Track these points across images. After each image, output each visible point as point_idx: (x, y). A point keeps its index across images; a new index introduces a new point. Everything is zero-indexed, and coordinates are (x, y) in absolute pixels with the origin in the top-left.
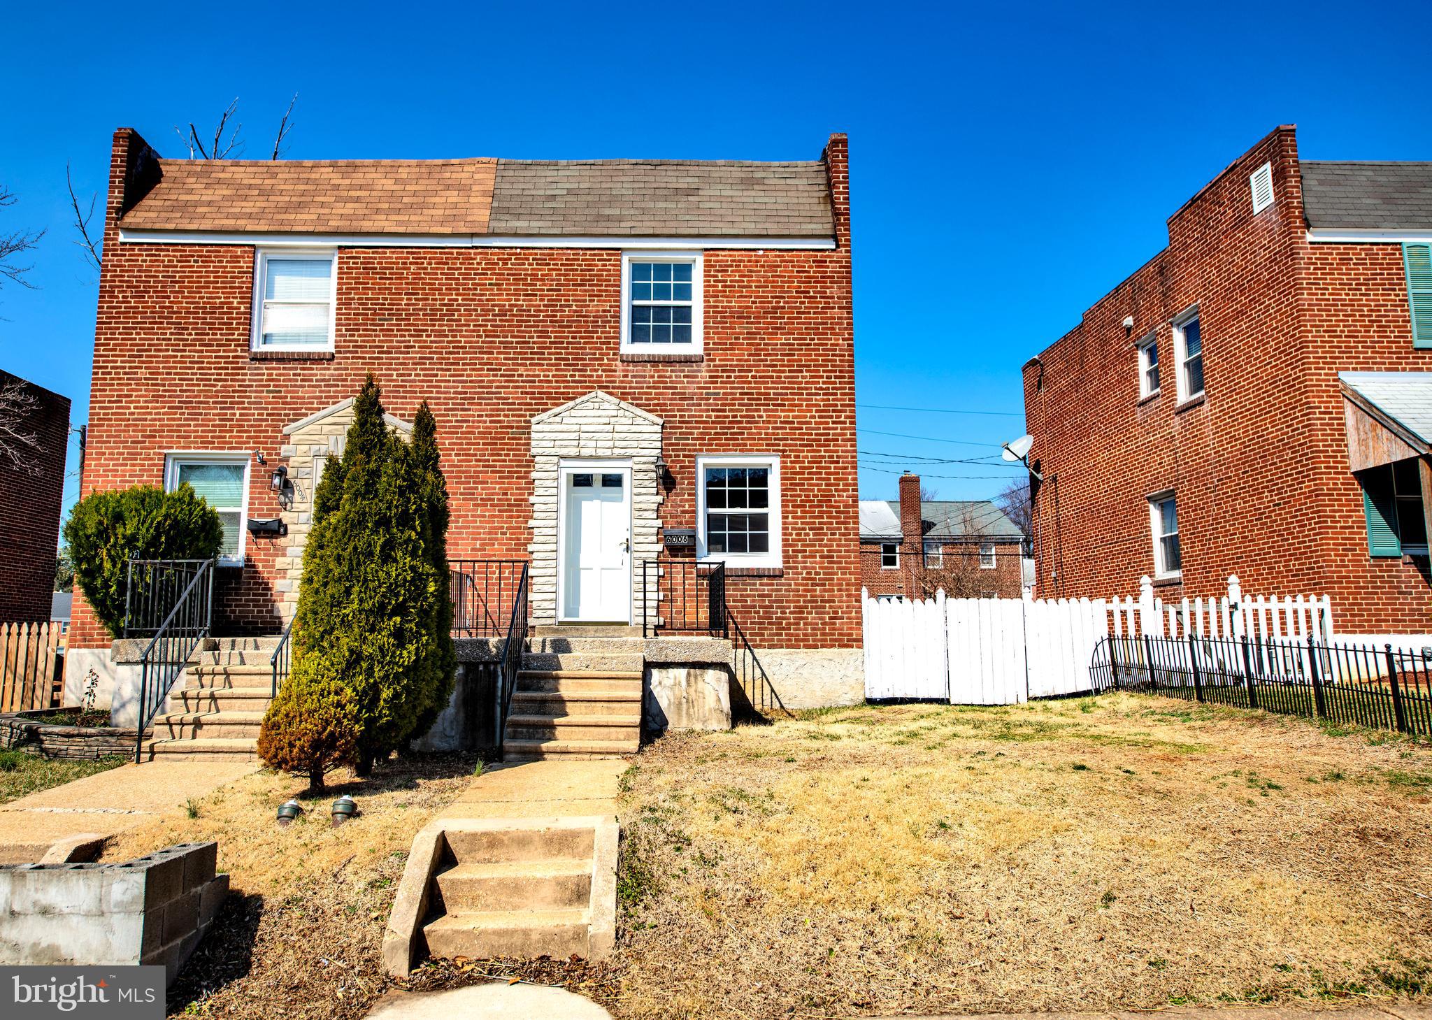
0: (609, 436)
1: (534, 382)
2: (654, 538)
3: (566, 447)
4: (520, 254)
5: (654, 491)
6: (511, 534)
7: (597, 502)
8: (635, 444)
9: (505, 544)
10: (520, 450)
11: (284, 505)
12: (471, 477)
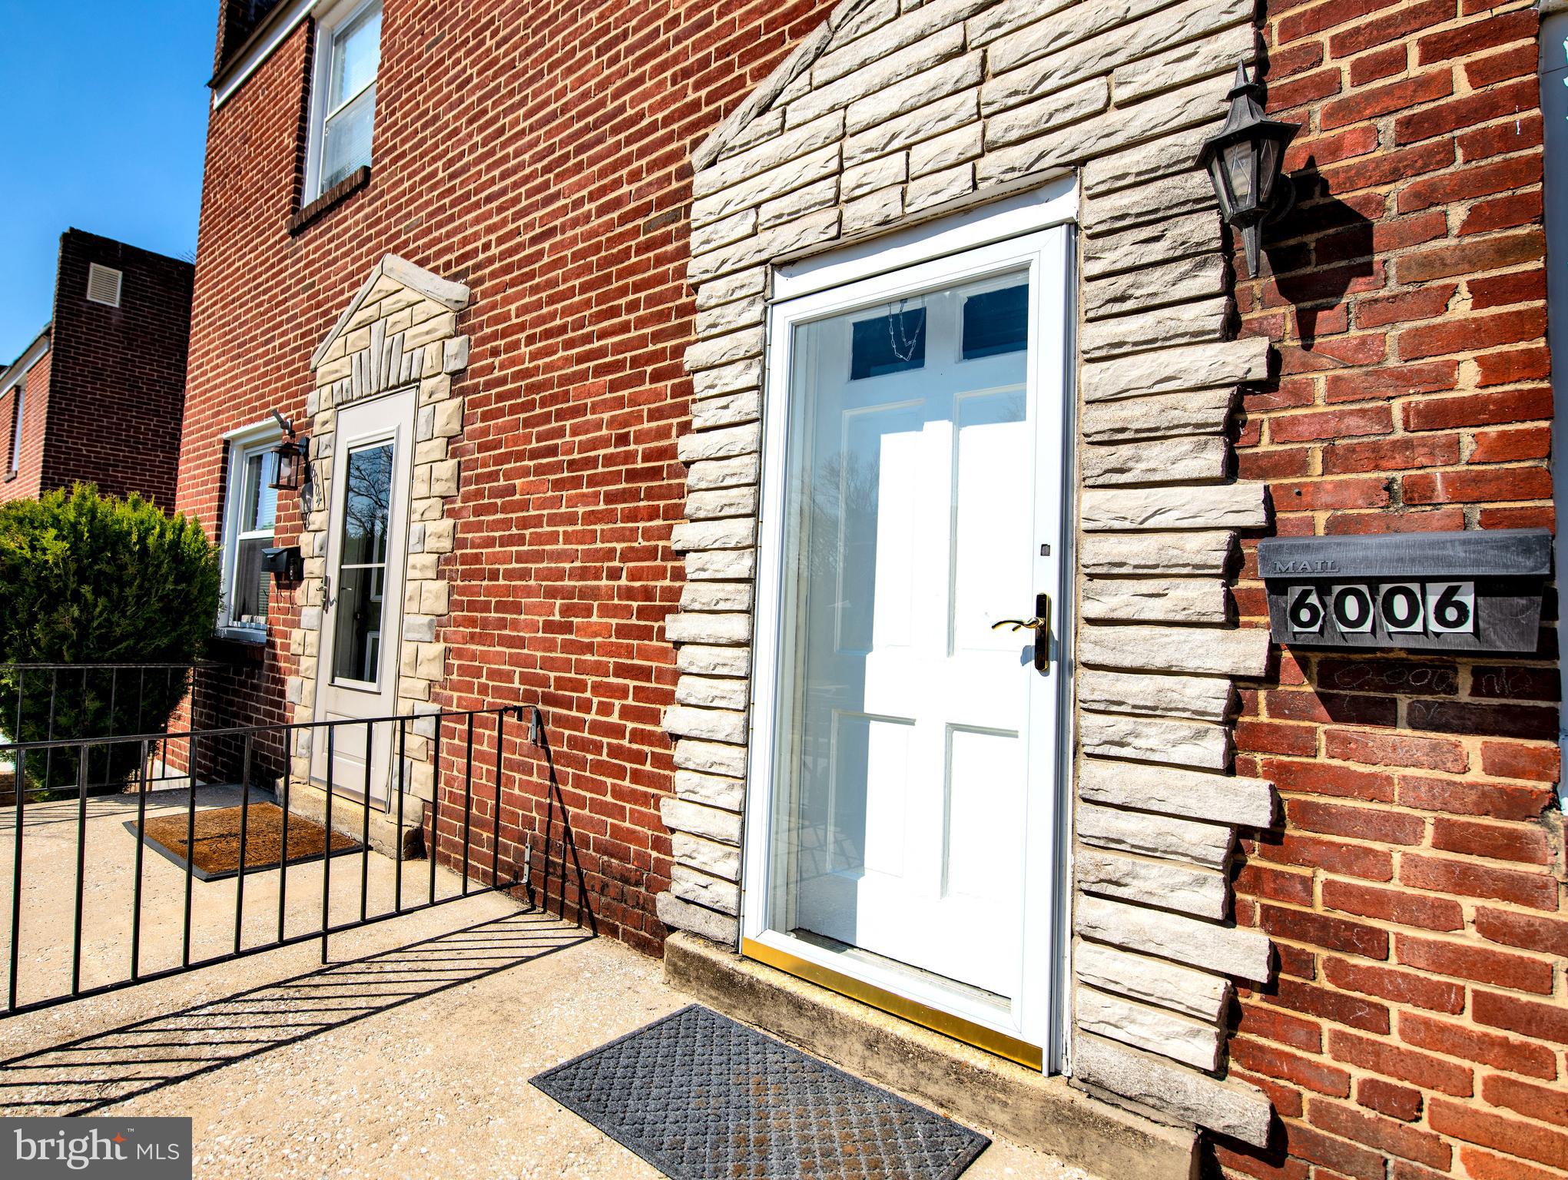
2: (1209, 596)
3: (795, 216)
5: (1210, 314)
6: (634, 576)
7: (939, 430)
8: (1093, 93)
9: (615, 611)
10: (662, 279)
11: (304, 516)
12: (554, 399)
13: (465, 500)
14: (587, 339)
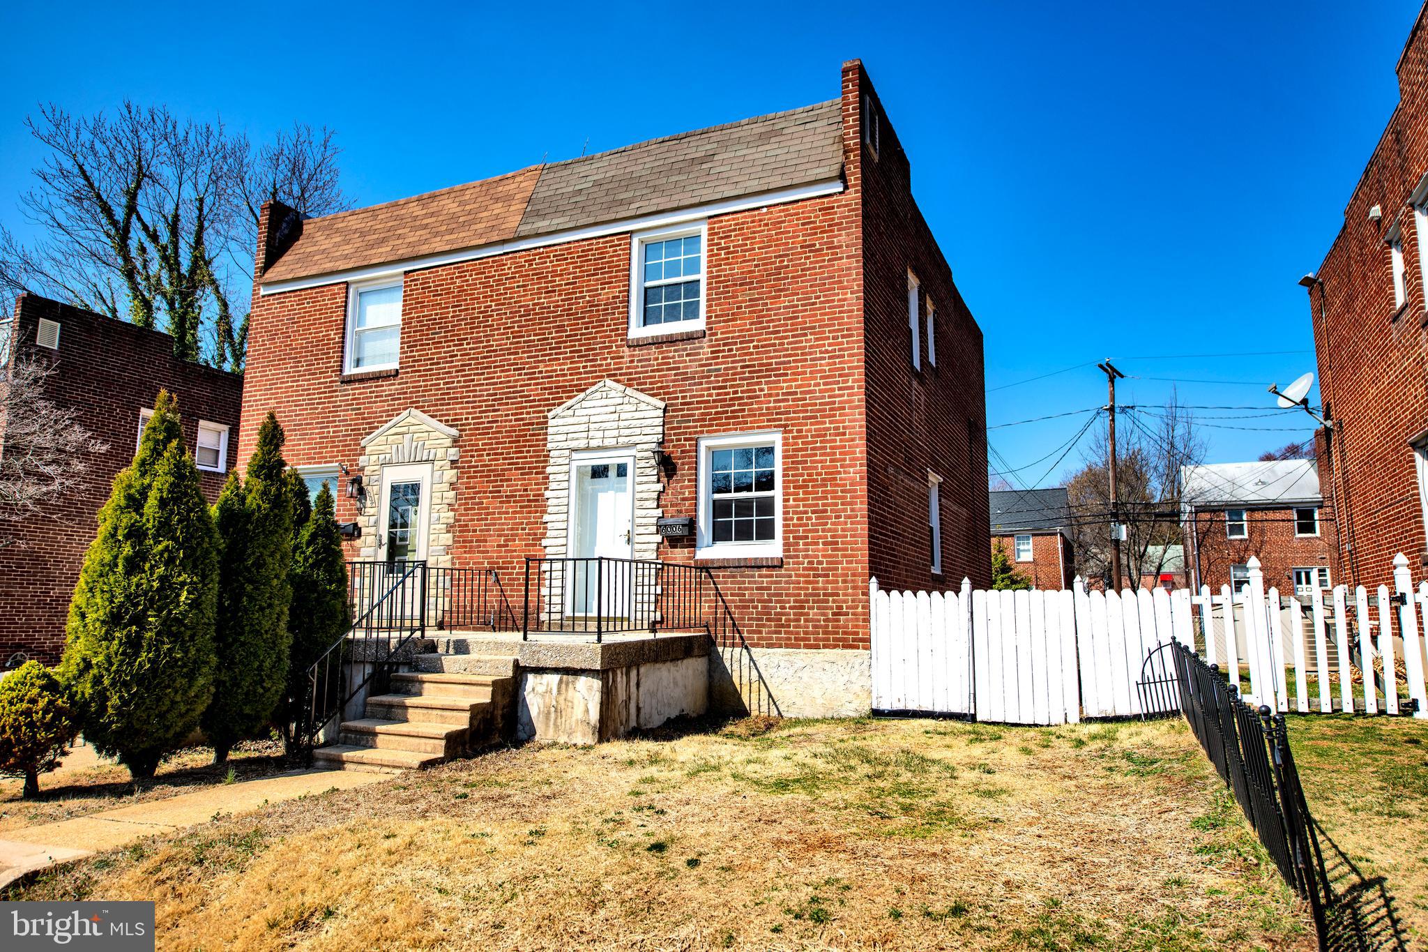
0: (615, 425)
1: (552, 377)
2: (654, 528)
3: (577, 439)
4: (543, 253)
5: (656, 478)
6: (530, 529)
7: (611, 493)
8: (638, 431)
9: (524, 540)
10: (538, 446)
11: (360, 510)
12: (499, 475)
13: (460, 505)
14: (512, 458)
